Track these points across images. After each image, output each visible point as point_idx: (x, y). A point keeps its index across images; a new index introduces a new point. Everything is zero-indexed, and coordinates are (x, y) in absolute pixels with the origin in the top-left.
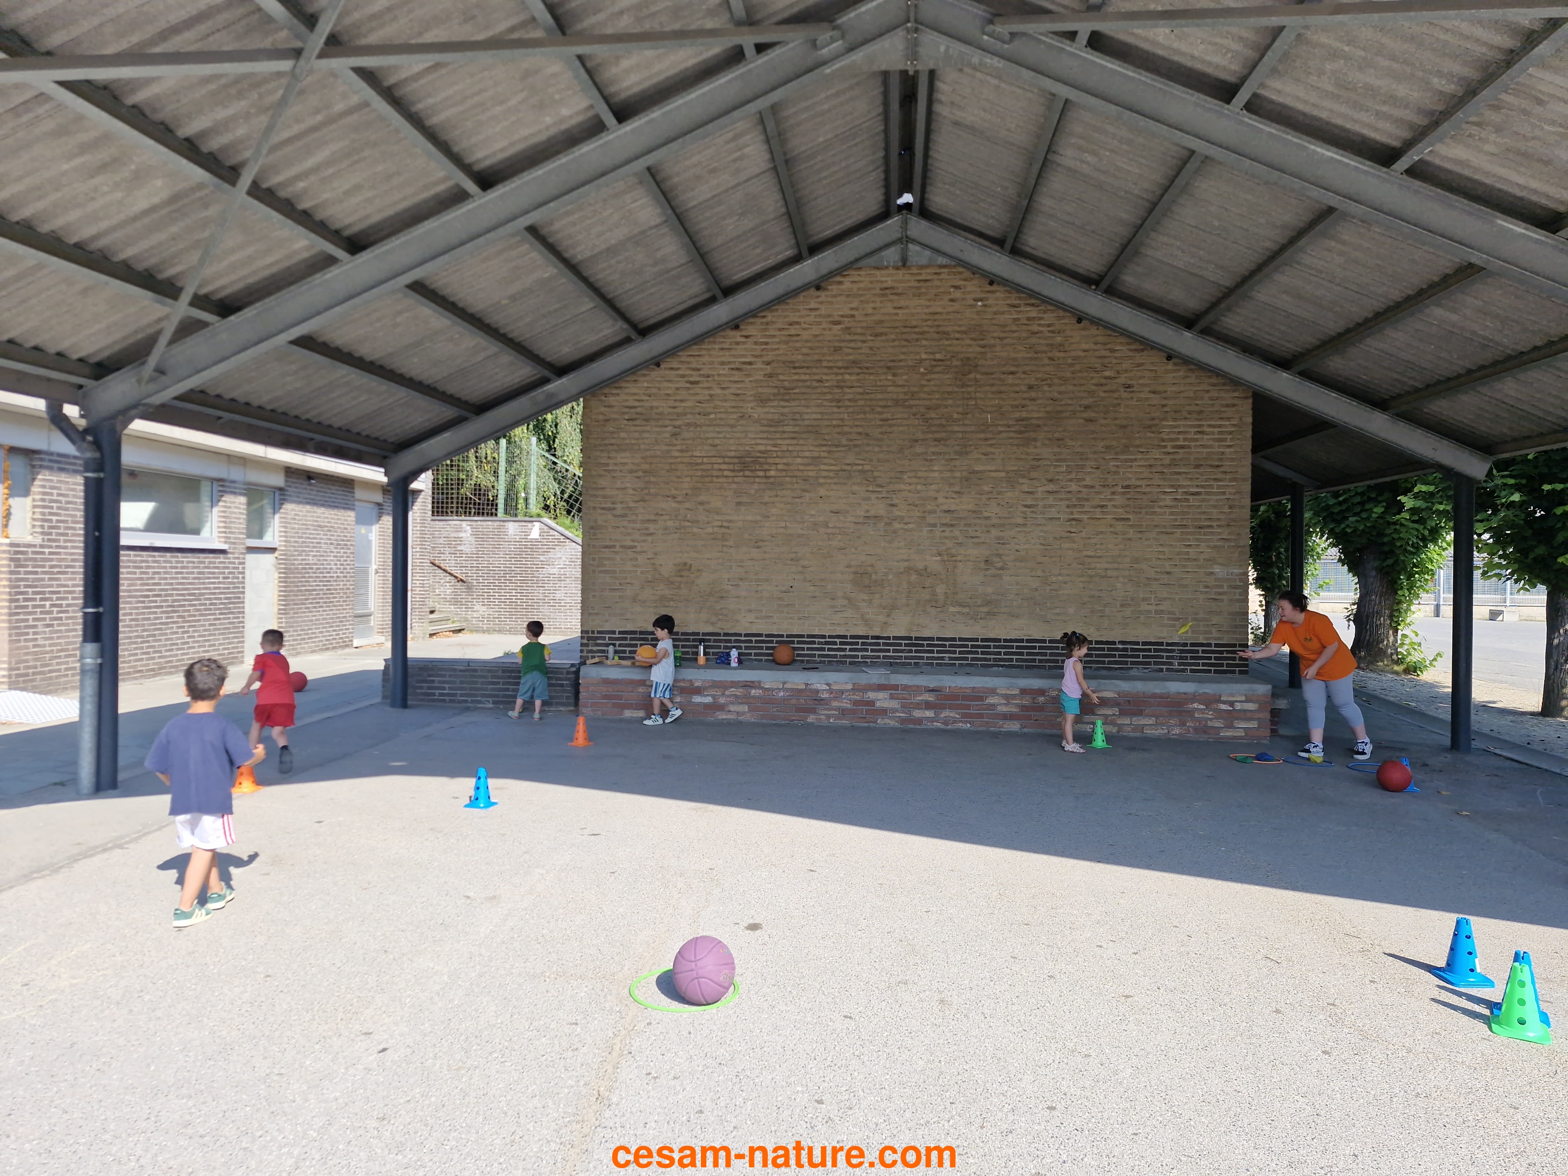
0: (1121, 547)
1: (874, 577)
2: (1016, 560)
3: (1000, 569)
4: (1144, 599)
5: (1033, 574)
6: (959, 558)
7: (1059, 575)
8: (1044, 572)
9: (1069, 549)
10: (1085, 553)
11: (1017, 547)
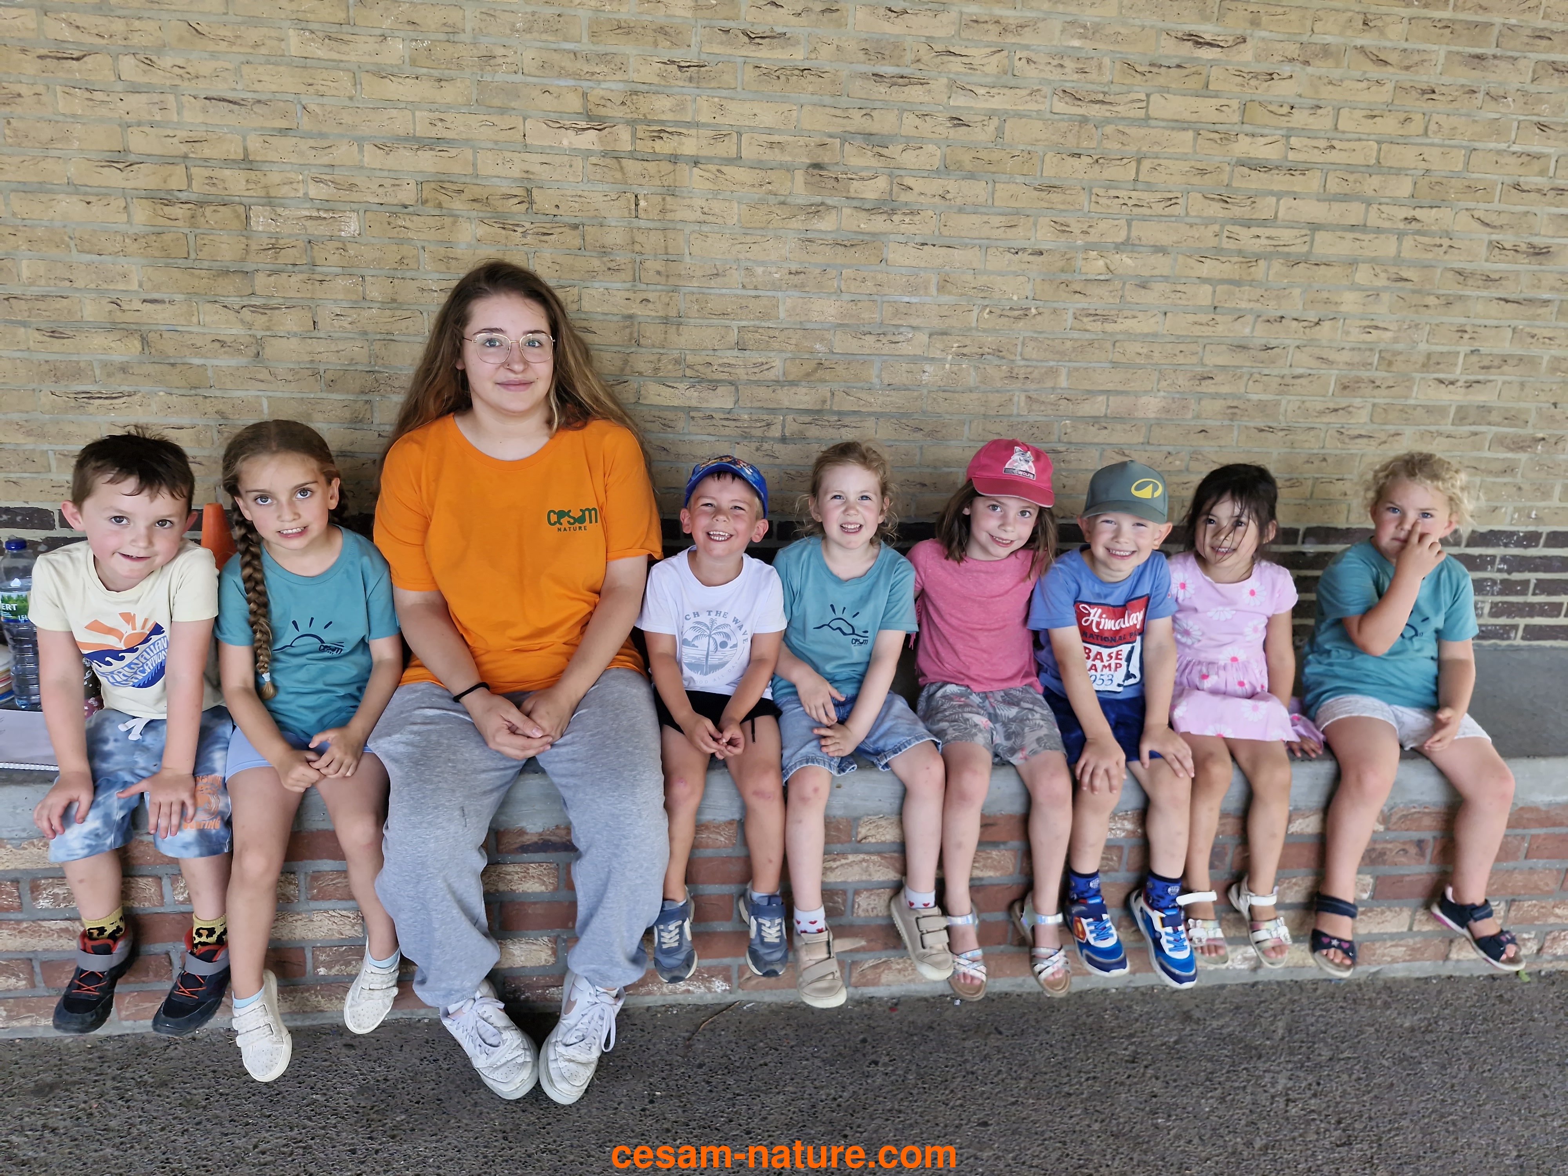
0: (1389, 125)
1: (260, 221)
2: (946, 169)
3: (873, 210)
4: (1430, 362)
5: (1018, 237)
6: (689, 147)
7: (1126, 246)
8: (1063, 229)
9: (1180, 125)
10: (1243, 147)
11: (960, 101)
